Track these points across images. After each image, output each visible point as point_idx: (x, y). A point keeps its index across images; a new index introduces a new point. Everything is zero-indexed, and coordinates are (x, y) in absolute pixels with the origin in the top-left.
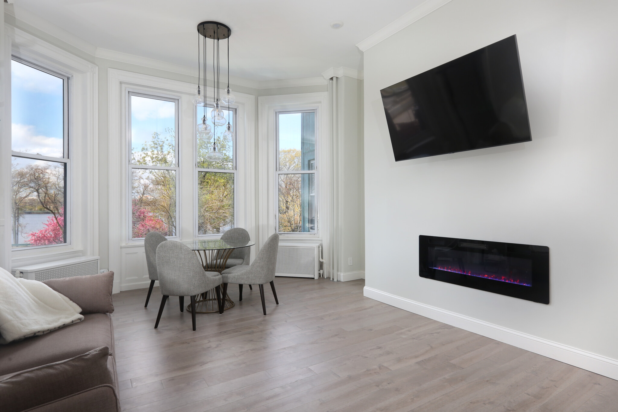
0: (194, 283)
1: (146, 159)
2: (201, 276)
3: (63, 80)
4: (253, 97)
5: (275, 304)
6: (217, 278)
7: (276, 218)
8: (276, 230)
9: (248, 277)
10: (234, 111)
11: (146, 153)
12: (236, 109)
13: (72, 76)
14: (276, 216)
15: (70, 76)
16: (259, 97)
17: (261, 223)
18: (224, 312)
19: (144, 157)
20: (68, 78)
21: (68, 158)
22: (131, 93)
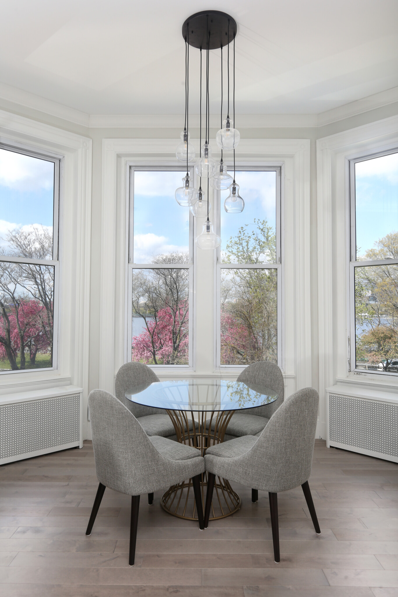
0: (135, 473)
1: (231, 258)
2: (148, 461)
3: (54, 163)
4: (306, 143)
5: (313, 531)
6: (189, 463)
7: (349, 344)
8: (350, 364)
9: (246, 473)
10: (278, 171)
11: (230, 251)
12: (281, 167)
13: (64, 157)
14: (349, 340)
15: (61, 157)
16: (317, 141)
17: (321, 352)
18: (210, 524)
19: (229, 256)
20: (60, 160)
21: (58, 260)
22: (134, 168)
